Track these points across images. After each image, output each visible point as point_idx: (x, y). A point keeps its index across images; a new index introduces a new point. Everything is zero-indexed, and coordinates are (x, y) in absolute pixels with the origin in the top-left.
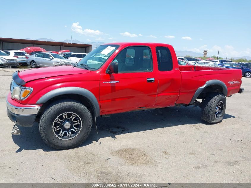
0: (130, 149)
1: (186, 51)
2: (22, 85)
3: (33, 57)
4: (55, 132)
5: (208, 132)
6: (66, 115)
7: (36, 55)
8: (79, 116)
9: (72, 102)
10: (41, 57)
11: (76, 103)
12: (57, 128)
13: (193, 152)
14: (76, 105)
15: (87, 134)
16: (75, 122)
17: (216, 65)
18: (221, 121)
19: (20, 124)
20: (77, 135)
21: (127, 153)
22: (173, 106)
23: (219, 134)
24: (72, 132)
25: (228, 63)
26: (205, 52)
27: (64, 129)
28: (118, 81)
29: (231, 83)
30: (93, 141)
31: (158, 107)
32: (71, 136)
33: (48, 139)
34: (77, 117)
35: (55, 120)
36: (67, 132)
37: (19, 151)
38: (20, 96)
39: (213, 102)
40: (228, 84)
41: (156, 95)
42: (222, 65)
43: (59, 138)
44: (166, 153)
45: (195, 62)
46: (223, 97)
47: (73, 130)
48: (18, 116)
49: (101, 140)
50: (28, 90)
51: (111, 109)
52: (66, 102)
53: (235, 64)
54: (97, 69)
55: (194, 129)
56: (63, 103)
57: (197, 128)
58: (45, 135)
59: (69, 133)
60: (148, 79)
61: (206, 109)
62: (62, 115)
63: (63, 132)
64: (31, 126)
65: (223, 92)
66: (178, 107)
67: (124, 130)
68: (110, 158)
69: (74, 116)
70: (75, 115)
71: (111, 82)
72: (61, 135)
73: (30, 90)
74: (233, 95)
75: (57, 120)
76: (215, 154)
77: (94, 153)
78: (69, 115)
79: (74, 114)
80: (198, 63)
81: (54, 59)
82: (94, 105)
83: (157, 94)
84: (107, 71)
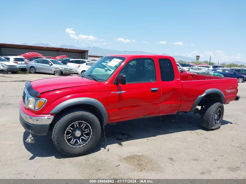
0: (137, 156)
1: (179, 56)
2: (37, 97)
3: (33, 63)
4: (67, 140)
5: (208, 138)
6: (77, 124)
7: (35, 61)
8: (89, 125)
9: (83, 112)
10: (41, 63)
11: (86, 112)
12: (69, 136)
13: (197, 158)
14: (86, 114)
15: (96, 142)
16: (85, 130)
17: (209, 71)
18: (219, 128)
19: (35, 133)
20: (87, 143)
21: (135, 160)
22: (175, 113)
23: (219, 140)
24: (83, 140)
25: (221, 68)
26: (198, 57)
27: (75, 137)
28: (125, 92)
29: (229, 91)
30: (101, 148)
31: (161, 114)
32: (81, 144)
33: (60, 146)
34: (87, 126)
35: (67, 129)
36: (78, 140)
37: (32, 158)
38: (35, 107)
39: (212, 109)
40: (225, 92)
41: (159, 103)
42: (215, 71)
43: (71, 146)
44: (171, 159)
45: (189, 67)
46: (221, 105)
47: (84, 138)
48: (33, 126)
49: (108, 147)
50: (42, 101)
51: (118, 117)
52: (77, 112)
53: (227, 70)
54: (105, 80)
55: (194, 135)
56: (75, 113)
57: (198, 135)
58: (58, 144)
59: (80, 141)
60: (152, 89)
61: (206, 116)
62: (74, 124)
63: (74, 140)
64: (45, 134)
65: (221, 100)
66: (179, 114)
67: (129, 137)
68: (120, 165)
69: (84, 124)
70: (86, 124)
71: (118, 92)
72: (72, 143)
73: (44, 101)
74: (230, 102)
75: (69, 129)
76: (217, 160)
77: (104, 160)
78: (80, 124)
79: (84, 123)
80: (192, 68)
81: (53, 65)
82: (103, 114)
83: (161, 103)
84: (115, 82)
